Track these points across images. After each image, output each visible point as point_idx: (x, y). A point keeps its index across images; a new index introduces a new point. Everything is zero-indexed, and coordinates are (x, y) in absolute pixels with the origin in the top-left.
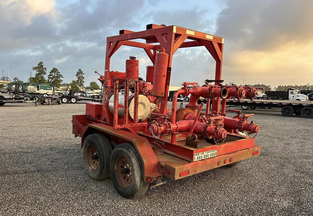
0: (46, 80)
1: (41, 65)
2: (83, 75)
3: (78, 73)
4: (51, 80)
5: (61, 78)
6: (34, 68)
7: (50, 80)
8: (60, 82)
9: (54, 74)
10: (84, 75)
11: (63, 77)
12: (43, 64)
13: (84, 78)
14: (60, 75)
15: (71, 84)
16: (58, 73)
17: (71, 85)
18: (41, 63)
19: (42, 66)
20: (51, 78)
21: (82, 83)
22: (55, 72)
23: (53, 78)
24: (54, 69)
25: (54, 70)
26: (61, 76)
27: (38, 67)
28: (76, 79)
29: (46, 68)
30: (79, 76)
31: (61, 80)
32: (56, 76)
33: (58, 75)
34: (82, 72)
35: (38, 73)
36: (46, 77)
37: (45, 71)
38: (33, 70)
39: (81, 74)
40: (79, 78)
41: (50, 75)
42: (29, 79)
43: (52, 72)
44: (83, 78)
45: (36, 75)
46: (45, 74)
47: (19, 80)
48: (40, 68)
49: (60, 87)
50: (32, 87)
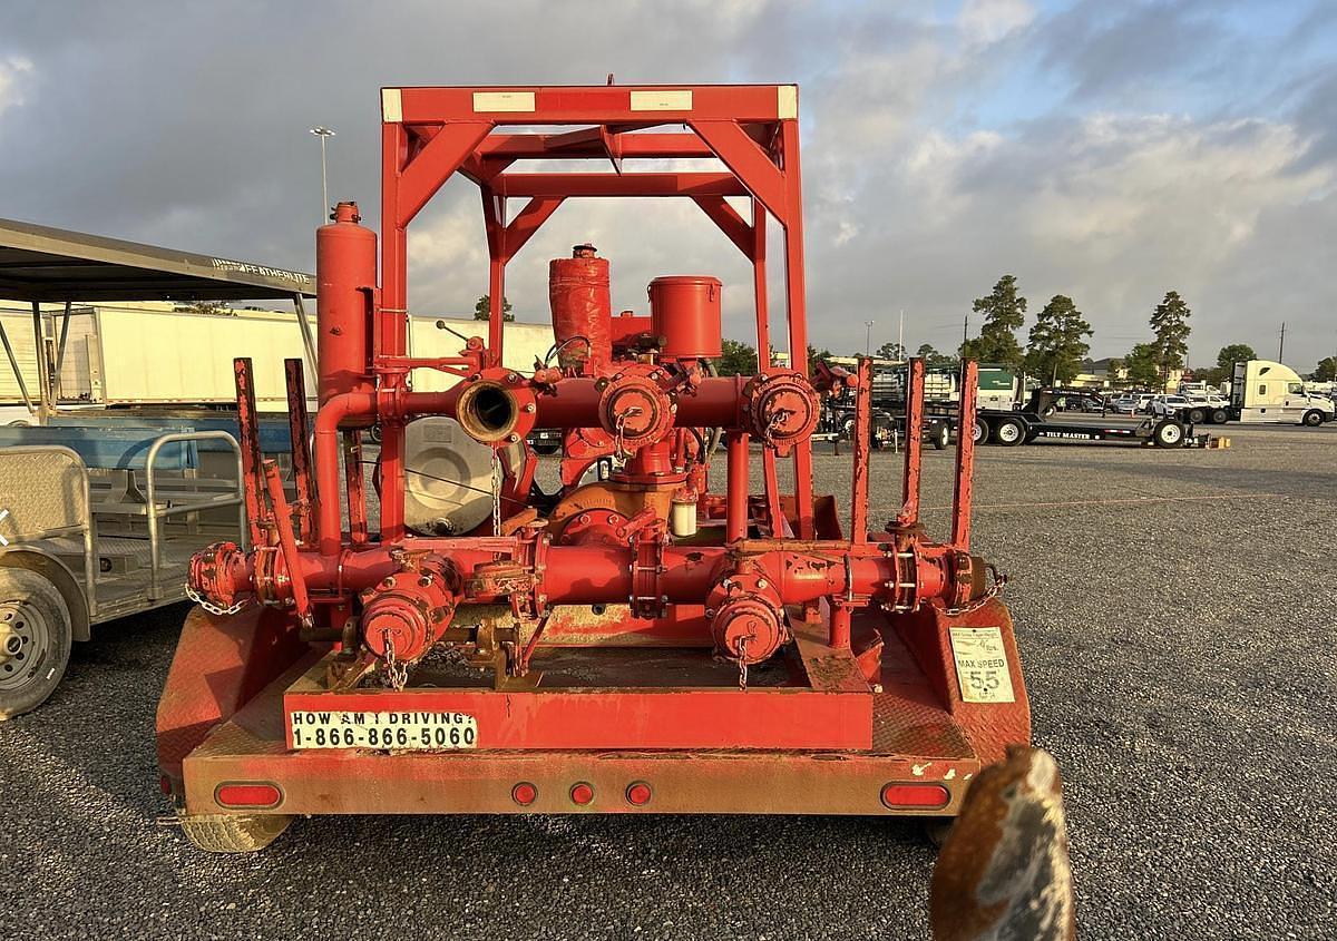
0: (1021, 350)
1: (1005, 288)
2: (1182, 318)
3: (1161, 308)
4: (1042, 348)
5: (1084, 338)
6: (979, 305)
7: (1037, 348)
8: (1077, 354)
9: (1055, 324)
10: (1187, 316)
11: (1090, 333)
12: (1015, 284)
13: (1187, 331)
14: (1078, 324)
15: (1127, 358)
16: (1074, 318)
17: (1128, 363)
18: (1008, 280)
19: (1012, 291)
20: (1044, 338)
21: (1177, 352)
22: (1062, 312)
23: (1049, 338)
24: (1057, 300)
25: (1059, 306)
26: (1084, 327)
27: (995, 299)
28: (1150, 337)
29: (1025, 301)
30: (1165, 322)
31: (1081, 345)
32: (1062, 328)
33: (1074, 323)
34: (1182, 304)
35: (990, 321)
36: (1021, 336)
37: (1019, 310)
38: (976, 310)
39: (1176, 314)
40: (1165, 330)
41: (1039, 327)
42: (960, 349)
43: (1048, 312)
44: (1183, 333)
45: (986, 329)
46: (1020, 322)
47: (936, 352)
48: (1003, 302)
49: (1080, 377)
50: (938, 378)
